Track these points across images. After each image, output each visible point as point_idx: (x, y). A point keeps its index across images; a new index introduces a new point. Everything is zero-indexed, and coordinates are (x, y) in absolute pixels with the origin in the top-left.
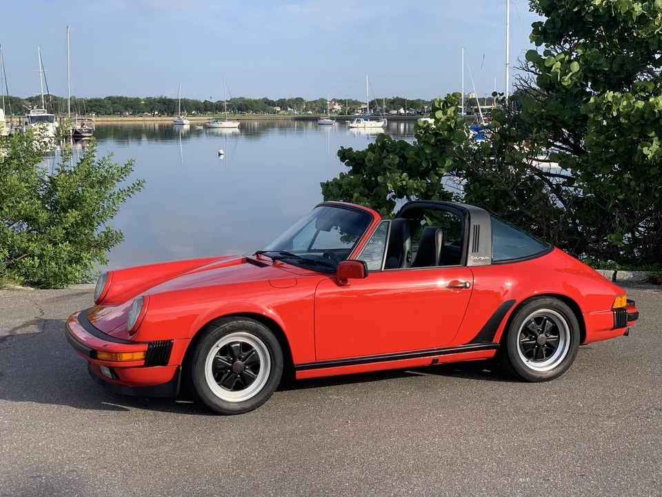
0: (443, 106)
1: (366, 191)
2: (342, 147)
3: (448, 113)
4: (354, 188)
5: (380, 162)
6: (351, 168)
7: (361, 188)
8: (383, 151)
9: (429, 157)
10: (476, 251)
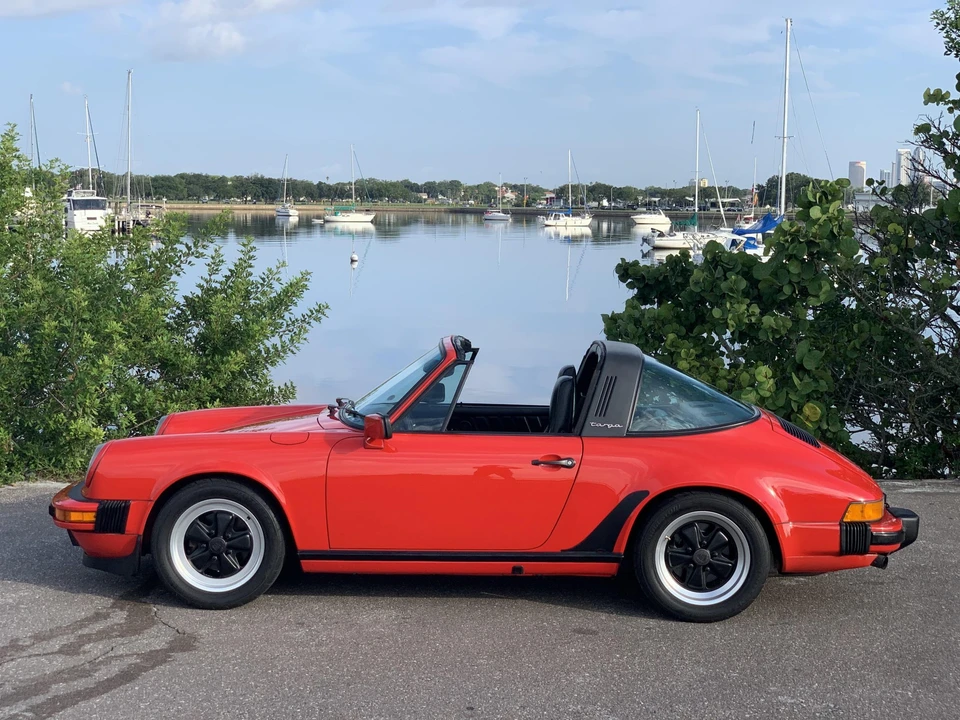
0: (820, 198)
1: (683, 331)
2: (623, 260)
3: (831, 210)
4: (664, 324)
5: (714, 285)
6: (636, 290)
7: (676, 326)
8: (715, 268)
9: (795, 279)
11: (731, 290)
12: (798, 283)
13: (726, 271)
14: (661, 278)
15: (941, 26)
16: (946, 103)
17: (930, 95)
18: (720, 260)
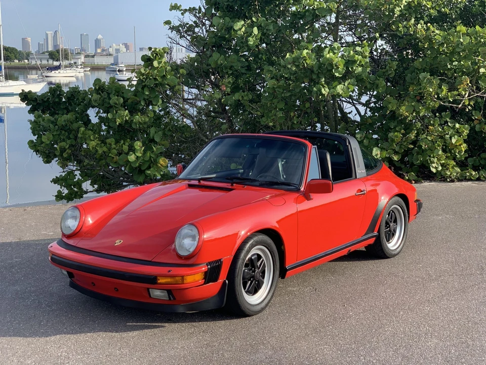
2: (23, 91)
3: (162, 63)
10: (359, 166)
11: (116, 104)
12: (147, 99)
13: (109, 94)
14: (45, 100)
16: (181, 10)
17: (172, 6)
18: (104, 88)
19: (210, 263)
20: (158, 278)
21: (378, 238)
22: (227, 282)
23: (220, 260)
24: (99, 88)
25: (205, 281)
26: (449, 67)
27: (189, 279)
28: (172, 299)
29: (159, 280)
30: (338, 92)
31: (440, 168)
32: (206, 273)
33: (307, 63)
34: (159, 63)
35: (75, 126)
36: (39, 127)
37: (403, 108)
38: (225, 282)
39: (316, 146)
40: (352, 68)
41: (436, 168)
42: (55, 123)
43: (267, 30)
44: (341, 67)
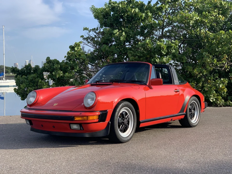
9: (71, 65)
10: (175, 79)
11: (57, 68)
13: (53, 64)
14: (23, 71)
15: (92, 11)
16: (88, 30)
17: (84, 28)
18: (51, 61)
19: (101, 111)
20: (75, 117)
21: (186, 115)
22: (110, 122)
23: (107, 110)
24: (49, 61)
25: (99, 120)
26: (217, 50)
27: (91, 118)
28: (82, 129)
29: (75, 118)
30: (164, 61)
31: (214, 100)
32: (99, 115)
33: (148, 47)
34: (78, 49)
35: (37, 80)
36: (20, 82)
37: (196, 70)
38: (109, 122)
39: (154, 66)
40: (170, 50)
41: (212, 100)
42: (27, 79)
43: (129, 34)
44: (165, 49)
